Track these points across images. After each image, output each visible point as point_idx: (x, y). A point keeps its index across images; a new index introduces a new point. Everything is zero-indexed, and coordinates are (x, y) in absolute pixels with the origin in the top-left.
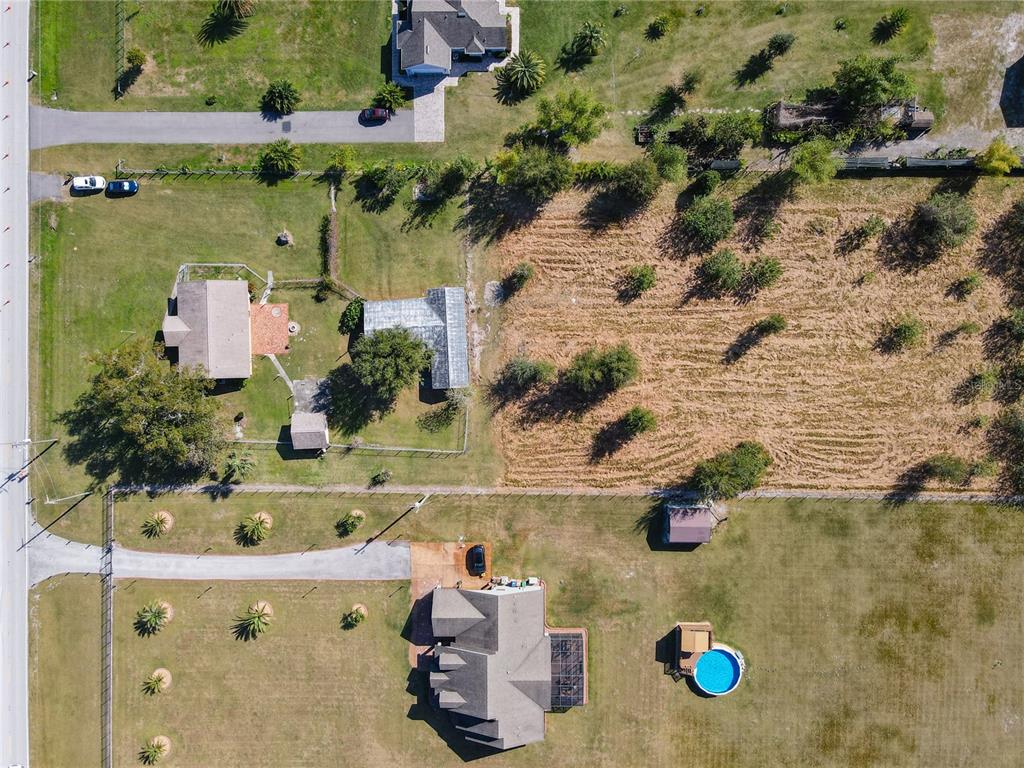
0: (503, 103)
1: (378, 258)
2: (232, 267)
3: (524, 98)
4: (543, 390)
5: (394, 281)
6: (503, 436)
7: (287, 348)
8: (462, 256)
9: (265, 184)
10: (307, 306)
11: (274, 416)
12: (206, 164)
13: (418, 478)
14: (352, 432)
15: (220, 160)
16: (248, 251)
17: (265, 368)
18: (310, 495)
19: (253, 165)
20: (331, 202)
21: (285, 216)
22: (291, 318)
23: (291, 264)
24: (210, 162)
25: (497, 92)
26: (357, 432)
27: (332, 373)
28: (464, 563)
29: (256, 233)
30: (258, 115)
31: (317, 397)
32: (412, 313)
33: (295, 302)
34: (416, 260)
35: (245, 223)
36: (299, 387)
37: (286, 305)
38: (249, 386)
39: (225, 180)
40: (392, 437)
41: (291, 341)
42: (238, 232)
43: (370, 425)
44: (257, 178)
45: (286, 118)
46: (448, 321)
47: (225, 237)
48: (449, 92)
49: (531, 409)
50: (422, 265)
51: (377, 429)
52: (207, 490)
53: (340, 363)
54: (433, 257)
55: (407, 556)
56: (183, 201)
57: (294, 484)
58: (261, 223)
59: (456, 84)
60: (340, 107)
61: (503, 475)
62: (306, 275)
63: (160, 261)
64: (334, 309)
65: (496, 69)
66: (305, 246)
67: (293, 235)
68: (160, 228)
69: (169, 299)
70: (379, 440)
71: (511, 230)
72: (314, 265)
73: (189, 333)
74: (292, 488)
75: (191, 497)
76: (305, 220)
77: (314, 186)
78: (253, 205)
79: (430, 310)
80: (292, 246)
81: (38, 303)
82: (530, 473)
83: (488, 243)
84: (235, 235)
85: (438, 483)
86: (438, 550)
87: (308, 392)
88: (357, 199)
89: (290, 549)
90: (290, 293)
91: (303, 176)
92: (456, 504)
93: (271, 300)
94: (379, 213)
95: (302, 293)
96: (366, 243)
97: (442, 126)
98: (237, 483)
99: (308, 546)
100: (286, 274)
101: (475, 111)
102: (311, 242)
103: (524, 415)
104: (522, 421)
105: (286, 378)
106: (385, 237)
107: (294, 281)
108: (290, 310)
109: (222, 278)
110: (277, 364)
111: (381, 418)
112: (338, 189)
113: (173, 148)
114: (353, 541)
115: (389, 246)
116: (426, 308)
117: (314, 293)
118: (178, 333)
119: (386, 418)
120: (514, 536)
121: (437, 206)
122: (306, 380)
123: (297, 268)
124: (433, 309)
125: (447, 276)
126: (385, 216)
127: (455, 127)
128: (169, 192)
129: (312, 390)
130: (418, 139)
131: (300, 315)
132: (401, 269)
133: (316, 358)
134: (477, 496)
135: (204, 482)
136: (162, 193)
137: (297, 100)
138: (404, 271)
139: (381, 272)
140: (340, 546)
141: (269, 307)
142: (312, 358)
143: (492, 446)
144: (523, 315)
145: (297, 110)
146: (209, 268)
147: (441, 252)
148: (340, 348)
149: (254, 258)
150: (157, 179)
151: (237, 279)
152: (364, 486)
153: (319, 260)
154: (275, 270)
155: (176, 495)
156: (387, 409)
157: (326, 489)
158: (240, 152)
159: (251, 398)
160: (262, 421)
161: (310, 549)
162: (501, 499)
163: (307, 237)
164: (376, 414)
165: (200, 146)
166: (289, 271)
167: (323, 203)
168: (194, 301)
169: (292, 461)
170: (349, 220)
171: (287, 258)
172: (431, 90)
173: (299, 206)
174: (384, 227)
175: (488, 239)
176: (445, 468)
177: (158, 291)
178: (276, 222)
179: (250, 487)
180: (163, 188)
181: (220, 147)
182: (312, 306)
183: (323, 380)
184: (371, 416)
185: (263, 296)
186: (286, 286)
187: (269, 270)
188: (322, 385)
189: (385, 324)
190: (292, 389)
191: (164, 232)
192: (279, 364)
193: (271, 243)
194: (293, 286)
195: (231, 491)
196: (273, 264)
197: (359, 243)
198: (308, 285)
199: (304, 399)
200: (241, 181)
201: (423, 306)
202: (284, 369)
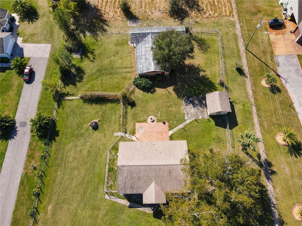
0: (38, 20)
1: (111, 74)
2: (110, 160)
3: (37, 12)
4: (183, 3)
5: (125, 66)
6: (208, 17)
7: (164, 123)
9: (57, 138)
10: (138, 112)
11: (210, 130)
12: (36, 178)
13: (237, 53)
14: (214, 86)
15: (35, 168)
16: (99, 149)
18: (258, 110)
19: (43, 145)
20: (75, 99)
21: (80, 126)
22: (145, 121)
23: (110, 122)
24: (35, 176)
25: (30, 22)
26: (213, 83)
27: (179, 97)
28: (280, 31)
29: (88, 143)
30: (11, 142)
31: (194, 105)
32: (143, 50)
33: (135, 119)
34: (114, 56)
35: (81, 151)
36: (189, 116)
37: (136, 124)
39: (50, 165)
40: (214, 66)
41: (160, 121)
42: (86, 155)
43: (209, 76)
44: (52, 143)
45: (17, 125)
46: (149, 32)
47: (88, 165)
48: (25, 41)
49: (193, 7)
50: (117, 53)
51: (211, 73)
52: (268, 178)
53: (173, 93)
54: (112, 47)
55: (283, 57)
56: (58, 196)
57: (252, 119)
58: (82, 141)
59: (22, 38)
60: (19, 94)
61: (228, 17)
62: (118, 112)
63: (100, 216)
64: (140, 96)
65: (19, 22)
66: (100, 113)
67: (92, 119)
68: (75, 215)
69: (130, 207)
70: (217, 72)
71: (102, 16)
72: (113, 108)
73: (156, 183)
74: (256, 120)
75: (277, 190)
76: (84, 113)
77: (63, 108)
78: (70, 145)
79: (142, 42)
80: (99, 121)
82: (225, 7)
83: (107, 26)
84: (88, 157)
85: (237, 45)
86: (275, 43)
87: (192, 111)
88: (75, 85)
89: (296, 120)
90: (129, 122)
91: (56, 115)
92: (247, 36)
93: (133, 133)
94: (84, 74)
95: (129, 115)
96: (102, 80)
97: (42, 45)
98: (259, 156)
99: (292, 110)
100: (117, 123)
101: (39, 30)
102: (98, 110)
103: (196, 10)
104: (199, 11)
105: (184, 124)
106: (99, 70)
107: (121, 119)
108: (140, 122)
110: (175, 130)
111: (204, 71)
112: (68, 94)
113: (19, 203)
114: (282, 85)
115: (105, 69)
117: (129, 107)
118: (156, 192)
119: (204, 69)
120: (260, 11)
121: (85, 47)
122: (184, 112)
123: (113, 118)
124: (142, 40)
125: (124, 41)
126: (87, 71)
127: (45, 39)
128: (50, 207)
129: (191, 108)
130: (47, 56)
131: (143, 116)
132: (118, 63)
133: (170, 106)
134: (241, 27)
135: (264, 180)
136: (49, 213)
138: (120, 61)
139: (119, 72)
140: (287, 91)
141: (137, 135)
142: (170, 108)
143: (214, 22)
144: (145, 12)
145: (14, 118)
146: (109, 176)
147: (110, 45)
148: (164, 93)
149: (104, 145)
150: (39, 217)
151: (117, 156)
152: (246, 79)
153: (110, 105)
154: (113, 131)
155: (278, 202)
156: (198, 68)
157: (252, 100)
158: (32, 154)
160: (214, 139)
161: (294, 109)
162: (241, 18)
163: (95, 112)
164: (202, 74)
165: (22, 183)
166: (115, 122)
167: (75, 103)
168: (132, 178)
169: (238, 120)
170: (87, 89)
171: (106, 124)
172: (22, 49)
173: (75, 116)
174: (94, 71)
175: (105, 26)
176: (228, 41)
177: (123, 217)
180: (46, 212)
181: (25, 168)
182: (138, 109)
183: (184, 102)
184: (203, 76)
185: (130, 138)
186: (124, 124)
187: (113, 134)
188: (186, 102)
189: (150, 61)
190: (191, 120)
191: (79, 211)
192: (175, 128)
193: (96, 134)
194: (125, 120)
195: (266, 160)
196: (109, 132)
197: (102, 83)
198: (125, 111)
199: (197, 113)
200: (52, 154)
201: (140, 45)
202: (179, 125)
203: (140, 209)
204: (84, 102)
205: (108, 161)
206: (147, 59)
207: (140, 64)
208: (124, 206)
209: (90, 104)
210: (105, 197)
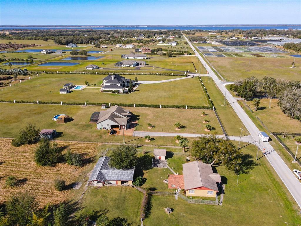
1: (124, 200)
5: (119, 192)
6: (94, 152)
7: (169, 176)
8: (85, 198)
10: (160, 187)
11: (174, 160)
17: (178, 172)
18: (163, 145)
22: (167, 184)
23: (166, 201)
28: (117, 132)
32: (113, 175)
34: (106, 198)
36: (165, 166)
46: (98, 171)
50: (104, 196)
53: (148, 171)
55: (134, 134)
61: (98, 145)
62: (159, 197)
63: (234, 208)
64: (148, 185)
66: (159, 207)
67: (165, 212)
68: (237, 222)
69: (224, 194)
72: (155, 200)
74: (169, 147)
79: (105, 176)
80: (166, 208)
81: (288, 197)
82: (89, 145)
83: (70, 202)
86: (124, 135)
88: (129, 224)
90: (167, 192)
92: (115, 142)
93: (176, 190)
96: (128, 206)
99: (164, 137)
102: (156, 208)
104: (86, 154)
106: (118, 208)
108: (168, 186)
115: (118, 204)
116: (107, 177)
117: (156, 191)
120: (101, 135)
122: (162, 168)
123: (163, 200)
126: (116, 216)
129: (160, 165)
131: (163, 185)
132: (115, 196)
133: (157, 173)
134: (108, 143)
138: (113, 195)
139: (124, 195)
142: (159, 173)
147: (94, 200)
148: (147, 174)
152: (143, 146)
153: (153, 201)
154: (174, 200)
160: (179, 160)
162: (101, 142)
168: (208, 183)
170: (135, 216)
171: (168, 204)
174: (118, 211)
175: (69, 203)
177: (231, 197)
178: (174, 218)
182: (158, 187)
185: (179, 192)
187: (177, 200)
188: (156, 166)
189: (125, 172)
190: (168, 166)
191: (235, 220)
192: (173, 172)
193: (177, 210)
196: (175, 202)
197: (132, 206)
198: (159, 193)
199: (163, 163)
201: (108, 177)
202: (171, 171)
203: (224, 190)
204: (148, 218)
206: (123, 174)
207: (125, 178)
208: (224, 196)
209: (150, 214)
210: (221, 206)
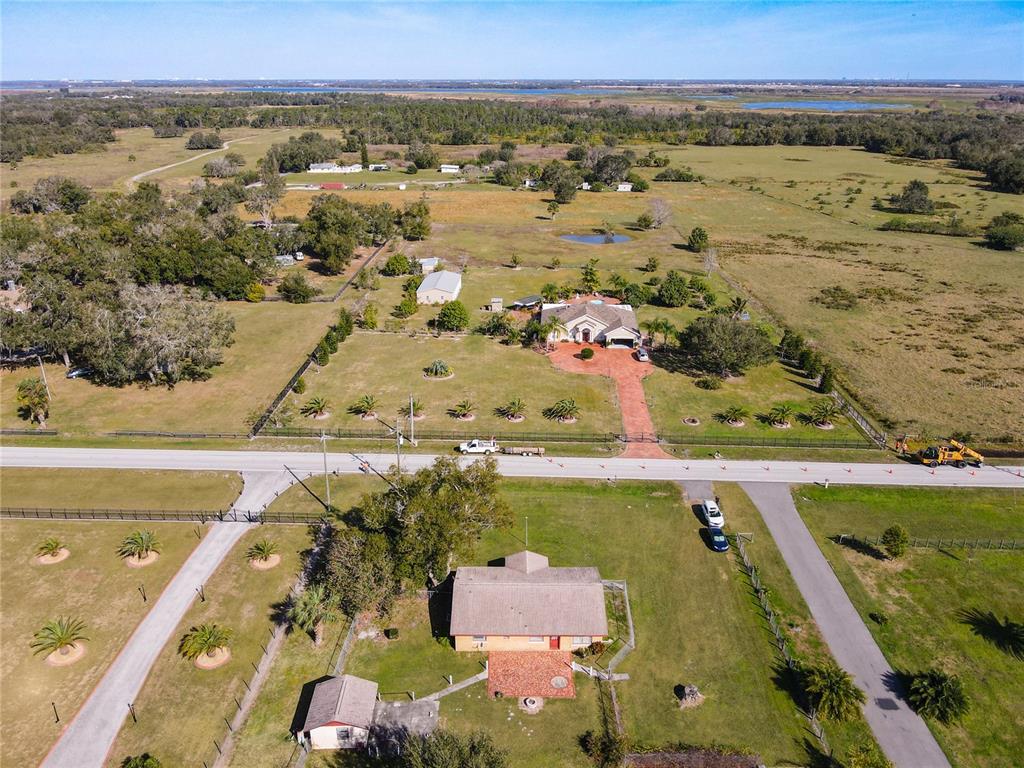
2: (627, 633)
7: (496, 693)
9: (774, 675)
10: (572, 724)
12: (779, 612)
15: (791, 625)
16: (658, 652)
17: (467, 666)
18: (229, 720)
19: (800, 661)
22: (550, 701)
24: (784, 616)
29: (690, 662)
30: (885, 668)
31: (402, 733)
35: (702, 650)
36: (427, 708)
38: (438, 648)
39: (763, 631)
41: (508, 700)
44: (781, 666)
45: (902, 704)
56: (717, 589)
57: (259, 698)
62: (629, 724)
63: (625, 567)
66: (681, 724)
67: (698, 707)
68: (672, 568)
72: (649, 736)
73: (523, 572)
77: (796, 740)
78: (734, 659)
80: (677, 704)
81: (561, 483)
84: (680, 639)
87: (415, 720)
91: (808, 725)
93: (578, 676)
98: (288, 631)
99: (138, 713)
100: (625, 698)
102: (689, 734)
105: (445, 693)
107: (617, 708)
108: (564, 700)
109: (609, 623)
110: (471, 681)
113: (788, 582)
123: (641, 712)
128: (725, 577)
129: (418, 726)
131: (555, 714)
136: (722, 572)
137: (943, 718)
146: (623, 610)
150: (738, 568)
154: (632, 682)
155: (297, 572)
157: (228, 744)
158: (816, 647)
159: (419, 648)
161: (131, 716)
165: (803, 605)
166: (632, 700)
173: (752, 719)
178: (714, 686)
179: (277, 645)
180: (728, 572)
181: (812, 626)
186: (605, 696)
190: (424, 699)
191: (667, 572)
192: (471, 683)
194: (607, 705)
195: (280, 624)
198: (610, 726)
199: (404, 715)
200: (769, 648)
202: (461, 690)
205: (632, 631)
